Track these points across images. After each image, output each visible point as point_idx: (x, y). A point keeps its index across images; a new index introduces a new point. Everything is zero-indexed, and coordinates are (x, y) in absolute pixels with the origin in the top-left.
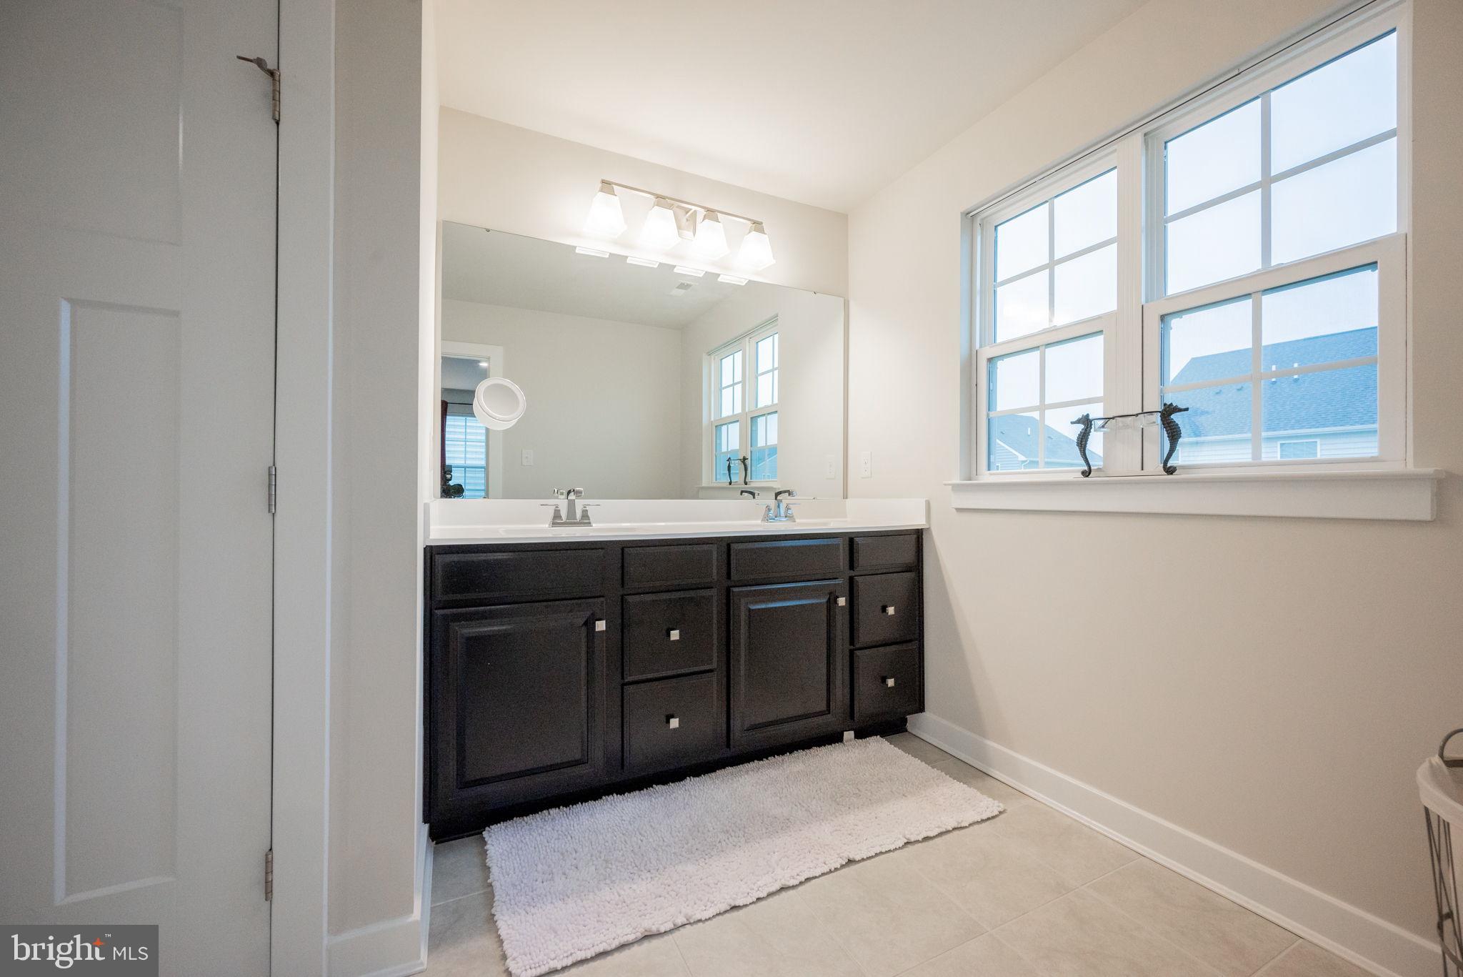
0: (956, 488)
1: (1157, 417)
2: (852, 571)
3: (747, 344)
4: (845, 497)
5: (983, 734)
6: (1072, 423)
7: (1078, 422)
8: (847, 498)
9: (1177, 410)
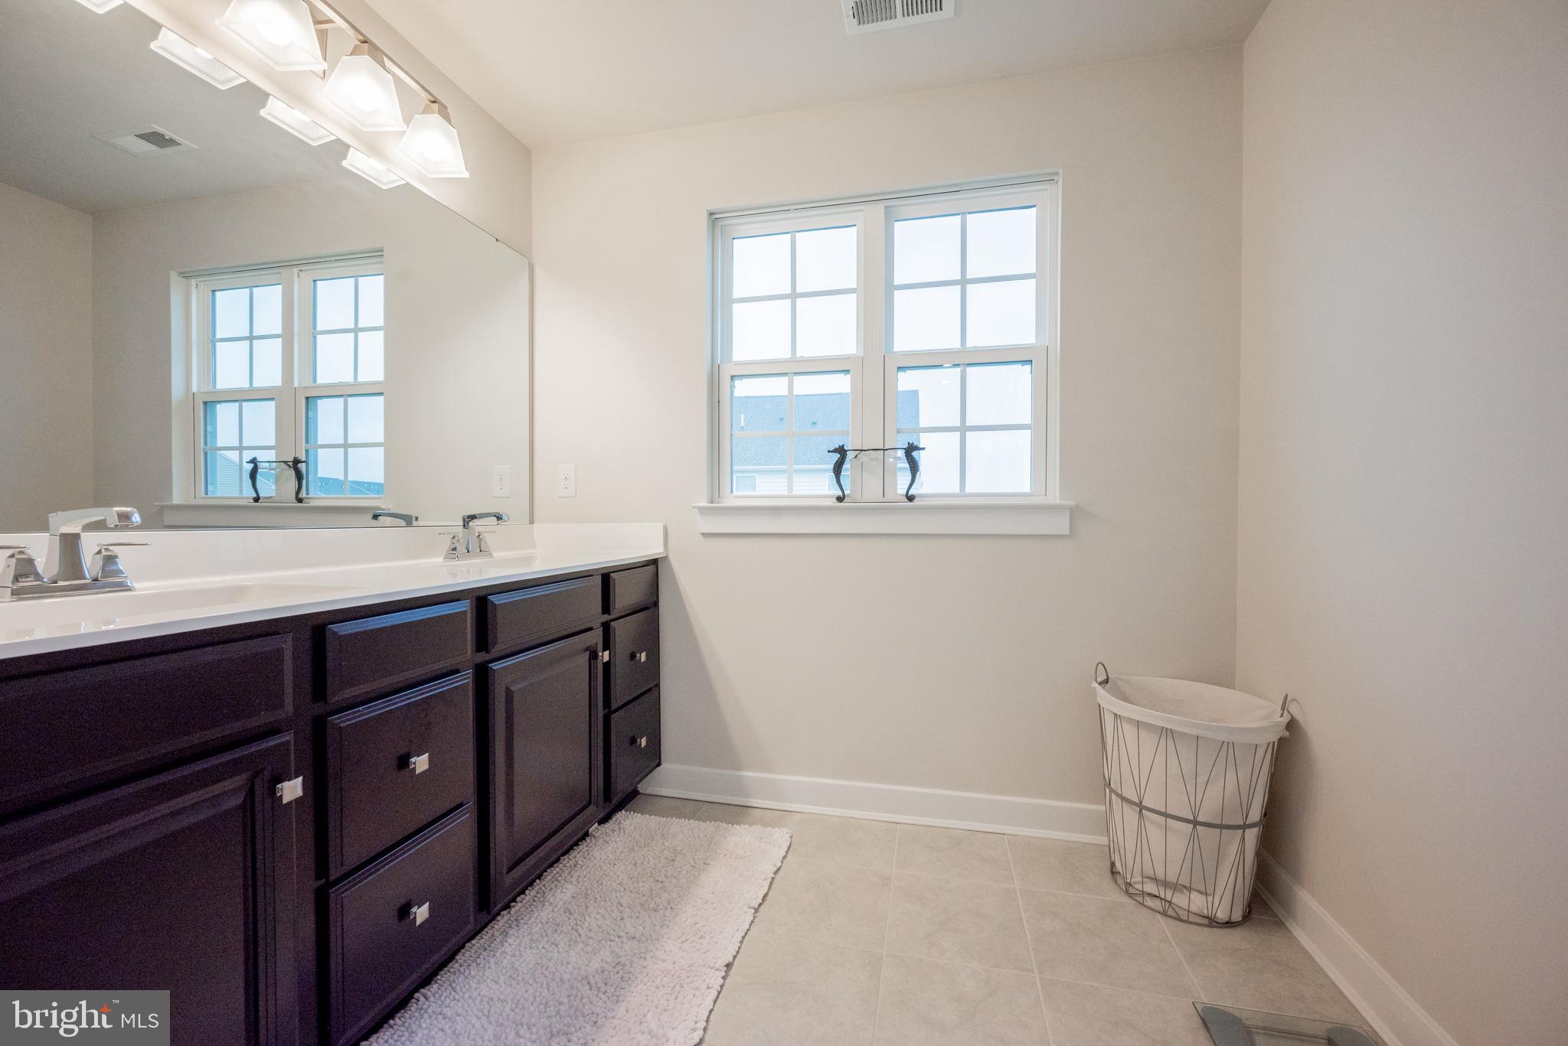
0: (702, 510)
1: (901, 454)
2: (606, 616)
3: (296, 279)
4: (532, 522)
5: (738, 767)
6: (829, 452)
7: (835, 451)
8: (533, 523)
9: (917, 448)
